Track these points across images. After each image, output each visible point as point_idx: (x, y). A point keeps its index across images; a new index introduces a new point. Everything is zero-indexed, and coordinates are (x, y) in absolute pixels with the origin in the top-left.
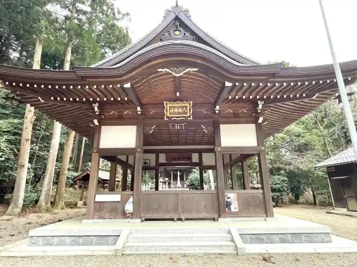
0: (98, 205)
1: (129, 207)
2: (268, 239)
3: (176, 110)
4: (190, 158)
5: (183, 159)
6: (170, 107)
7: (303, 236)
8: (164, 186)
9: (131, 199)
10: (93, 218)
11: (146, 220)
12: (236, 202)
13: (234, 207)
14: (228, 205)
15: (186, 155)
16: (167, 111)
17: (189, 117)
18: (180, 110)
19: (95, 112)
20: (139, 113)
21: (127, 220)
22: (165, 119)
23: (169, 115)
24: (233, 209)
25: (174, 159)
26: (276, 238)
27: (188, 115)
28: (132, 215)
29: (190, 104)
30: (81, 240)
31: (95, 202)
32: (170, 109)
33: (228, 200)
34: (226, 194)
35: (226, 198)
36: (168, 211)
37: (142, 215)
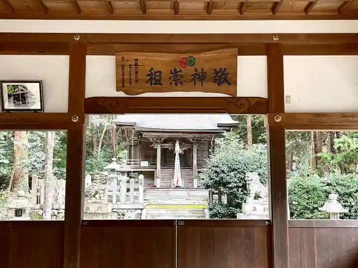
4: (226, 77)
8: (132, 186)
15: (206, 60)
25: (155, 81)
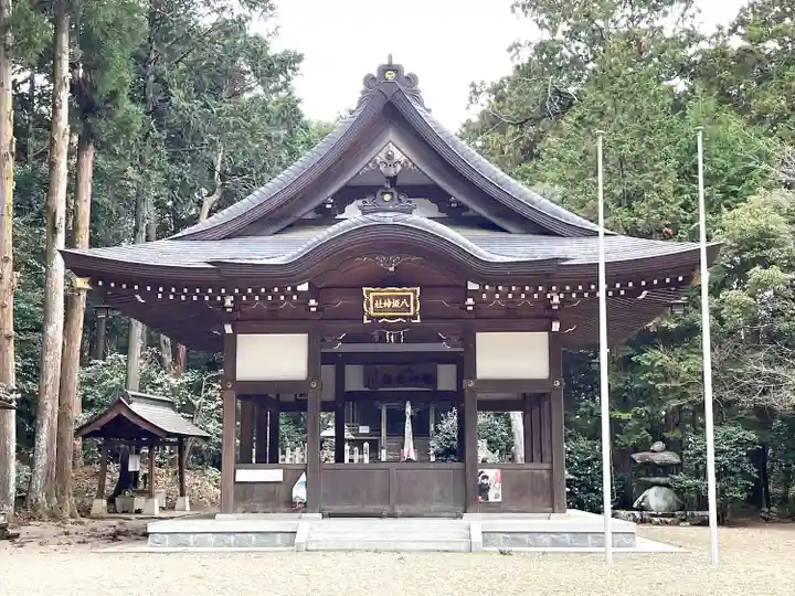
0: (241, 487)
1: (300, 492)
2: (535, 540)
3: (388, 304)
4: (431, 379)
5: (414, 380)
6: (375, 298)
7: (589, 537)
9: (303, 478)
10: (234, 511)
11: (331, 516)
12: (498, 485)
13: (495, 494)
14: (484, 490)
15: (419, 369)
16: (368, 306)
17: (414, 317)
18: (396, 304)
19: (225, 308)
20: (313, 309)
21: (297, 515)
22: (366, 321)
23: (372, 313)
24: (492, 498)
25: (387, 381)
26: (546, 539)
27: (412, 313)
28: (306, 507)
29: (415, 293)
30: (232, 538)
31: (236, 483)
32: (374, 302)
33: (485, 481)
34: (480, 471)
35: (480, 478)
36: (371, 500)
37: (323, 507)
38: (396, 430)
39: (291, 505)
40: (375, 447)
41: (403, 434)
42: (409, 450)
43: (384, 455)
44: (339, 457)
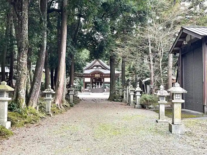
11: (92, 93)
17: (99, 77)
20: (91, 76)
22: (95, 77)
32: (96, 75)
38: (98, 84)
39: (89, 92)
40: (95, 87)
41: (99, 85)
42: (99, 87)
43: (96, 88)
44: (92, 88)
